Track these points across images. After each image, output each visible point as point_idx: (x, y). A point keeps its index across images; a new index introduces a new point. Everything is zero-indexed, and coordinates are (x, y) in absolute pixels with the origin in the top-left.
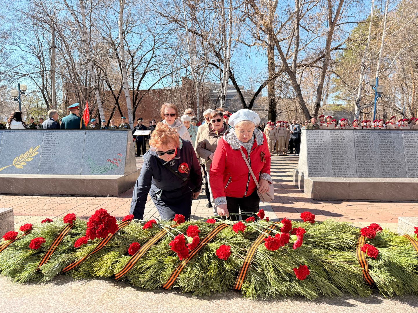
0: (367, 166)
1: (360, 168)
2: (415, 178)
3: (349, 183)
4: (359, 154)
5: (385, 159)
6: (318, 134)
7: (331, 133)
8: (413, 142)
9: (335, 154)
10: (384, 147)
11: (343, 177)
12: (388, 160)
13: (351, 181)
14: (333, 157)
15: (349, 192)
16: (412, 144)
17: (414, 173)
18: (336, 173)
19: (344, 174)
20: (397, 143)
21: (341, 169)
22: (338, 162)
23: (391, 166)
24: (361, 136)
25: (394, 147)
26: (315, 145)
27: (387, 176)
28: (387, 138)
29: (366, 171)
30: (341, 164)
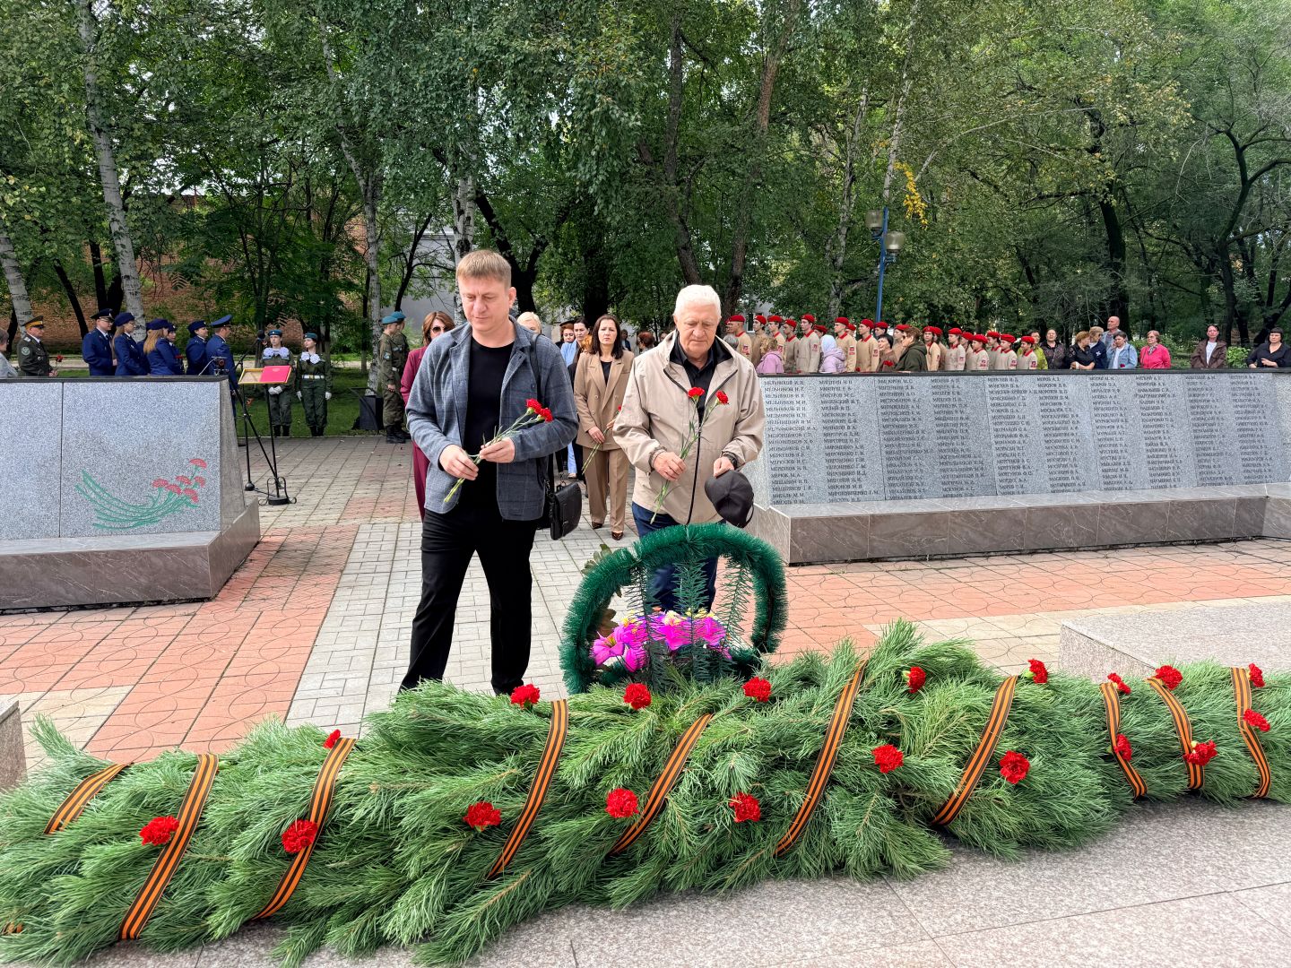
0: (907, 468)
1: (892, 475)
2: (1013, 493)
3: (873, 516)
4: (888, 440)
5: (949, 450)
6: (791, 389)
7: (822, 386)
8: (1007, 405)
9: (831, 441)
10: (944, 419)
11: (853, 500)
12: (953, 450)
13: (878, 512)
14: (828, 448)
15: (875, 540)
16: (1007, 411)
17: (1011, 481)
18: (837, 490)
19: (855, 493)
20: (973, 408)
21: (848, 480)
22: (841, 461)
23: (962, 466)
24: (892, 391)
25: (967, 418)
26: (785, 419)
27: (954, 493)
28: (951, 396)
29: (905, 481)
30: (848, 467)
